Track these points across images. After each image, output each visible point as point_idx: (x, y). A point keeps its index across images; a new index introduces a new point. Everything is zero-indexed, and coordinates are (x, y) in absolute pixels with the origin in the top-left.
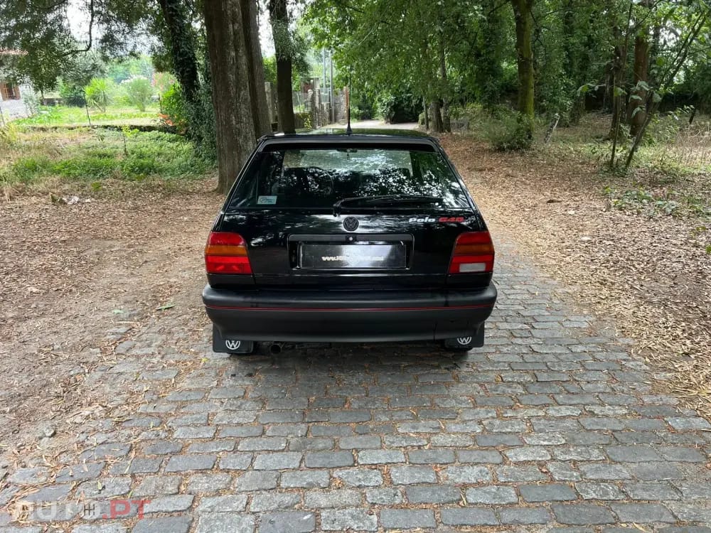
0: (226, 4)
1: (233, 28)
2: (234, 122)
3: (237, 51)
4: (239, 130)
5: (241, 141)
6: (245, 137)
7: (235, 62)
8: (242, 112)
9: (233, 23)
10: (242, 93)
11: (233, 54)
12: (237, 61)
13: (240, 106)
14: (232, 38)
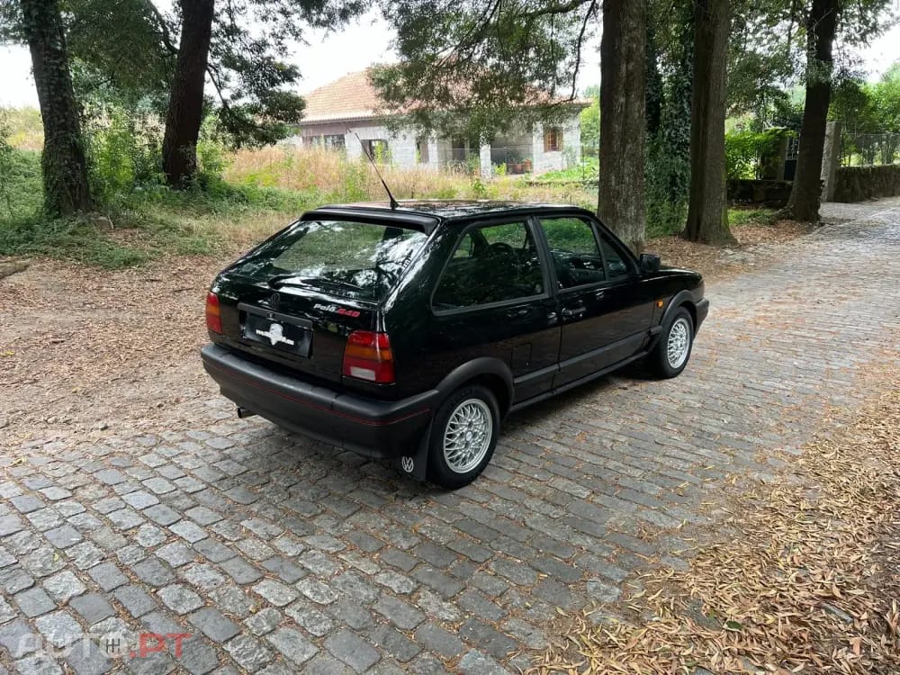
0: (621, 40)
1: (627, 68)
2: (613, 183)
3: (627, 96)
4: (618, 192)
5: (619, 205)
6: (626, 201)
7: (623, 109)
8: (626, 171)
9: (628, 63)
10: (629, 146)
11: (622, 100)
12: (626, 107)
13: (623, 163)
14: (624, 80)
